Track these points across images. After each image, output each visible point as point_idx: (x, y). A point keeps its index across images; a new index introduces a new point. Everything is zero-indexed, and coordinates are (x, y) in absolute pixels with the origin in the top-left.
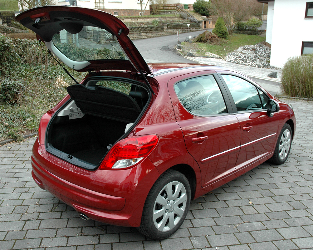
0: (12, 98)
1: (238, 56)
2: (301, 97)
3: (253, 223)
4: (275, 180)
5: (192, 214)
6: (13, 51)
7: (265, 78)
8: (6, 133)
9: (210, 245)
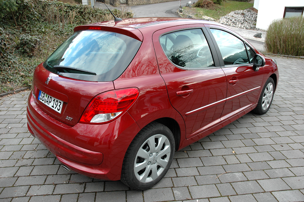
0: (30, 51)
1: (229, 19)
2: (282, 54)
3: (235, 173)
4: (258, 130)
5: (177, 162)
6: (32, 10)
7: (251, 37)
8: (21, 82)
9: (191, 197)
